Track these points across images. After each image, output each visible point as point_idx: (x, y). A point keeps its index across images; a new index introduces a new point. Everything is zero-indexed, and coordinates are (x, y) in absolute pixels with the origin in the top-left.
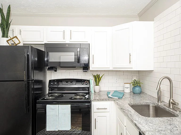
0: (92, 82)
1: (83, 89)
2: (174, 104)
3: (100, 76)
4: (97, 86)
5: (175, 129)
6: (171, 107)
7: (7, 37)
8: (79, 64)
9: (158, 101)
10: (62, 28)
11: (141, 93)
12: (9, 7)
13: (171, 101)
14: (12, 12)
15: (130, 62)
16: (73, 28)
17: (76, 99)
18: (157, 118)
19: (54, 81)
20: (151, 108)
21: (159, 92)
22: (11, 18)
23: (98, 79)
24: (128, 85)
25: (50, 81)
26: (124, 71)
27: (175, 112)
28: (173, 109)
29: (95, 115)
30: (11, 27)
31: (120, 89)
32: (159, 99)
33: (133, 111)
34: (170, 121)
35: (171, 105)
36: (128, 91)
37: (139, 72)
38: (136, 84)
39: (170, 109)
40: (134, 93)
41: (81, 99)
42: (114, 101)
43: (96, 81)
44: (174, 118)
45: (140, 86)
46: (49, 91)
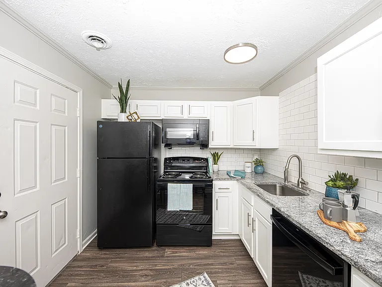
0: (211, 161)
1: (200, 168)
2: (303, 183)
3: (219, 155)
4: (215, 165)
5: (309, 206)
6: (300, 187)
7: (125, 112)
8: (197, 141)
9: (285, 181)
10: (180, 103)
11: (263, 173)
12: (129, 82)
13: (300, 180)
14: (131, 86)
15: (253, 139)
16: (192, 103)
17: (196, 178)
18: (283, 197)
19: (170, 159)
20: (278, 188)
21: (286, 172)
22: (130, 92)
23: (216, 157)
24: (249, 165)
25: (166, 159)
26: (244, 149)
27: (304, 191)
28: (302, 188)
29: (216, 195)
30: (129, 102)
31: (240, 168)
32: (286, 179)
33: (262, 190)
34: (302, 199)
35: (300, 184)
36: (249, 170)
37: (260, 150)
38: (258, 163)
39: (299, 189)
40: (256, 173)
41: (202, 178)
42: (237, 180)
43: (214, 159)
44: (305, 197)
45: (263, 165)
46: (165, 169)
